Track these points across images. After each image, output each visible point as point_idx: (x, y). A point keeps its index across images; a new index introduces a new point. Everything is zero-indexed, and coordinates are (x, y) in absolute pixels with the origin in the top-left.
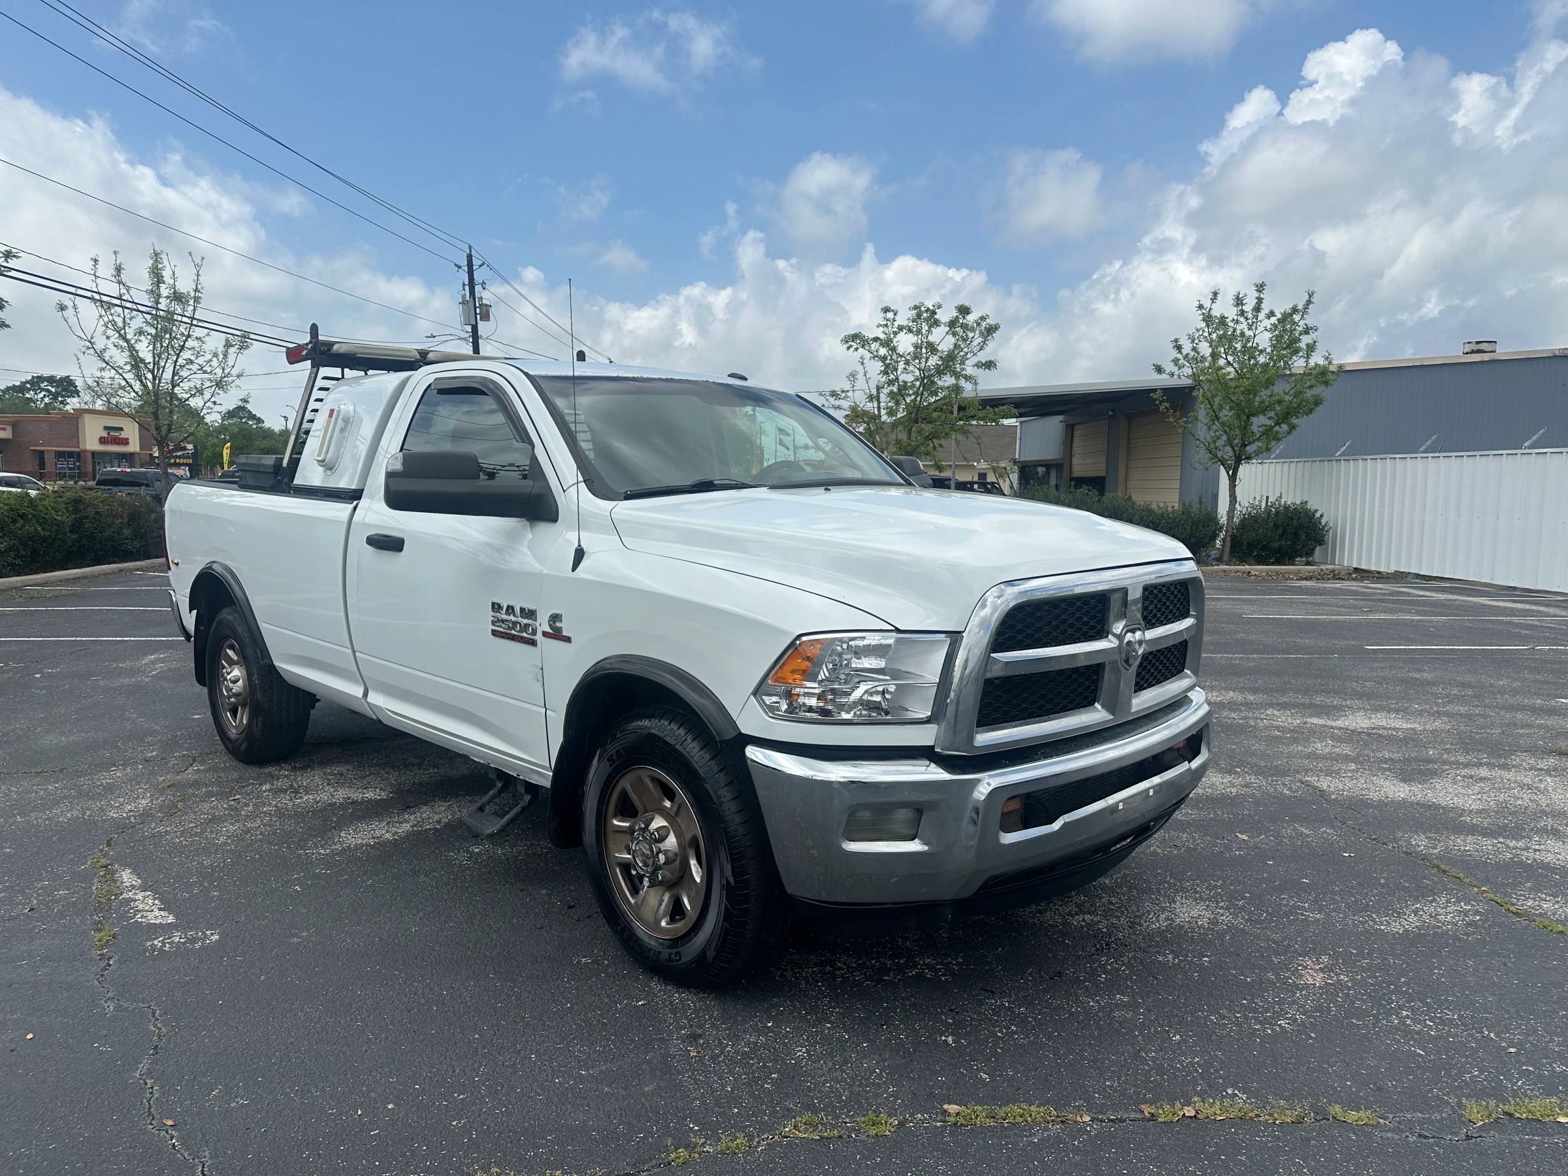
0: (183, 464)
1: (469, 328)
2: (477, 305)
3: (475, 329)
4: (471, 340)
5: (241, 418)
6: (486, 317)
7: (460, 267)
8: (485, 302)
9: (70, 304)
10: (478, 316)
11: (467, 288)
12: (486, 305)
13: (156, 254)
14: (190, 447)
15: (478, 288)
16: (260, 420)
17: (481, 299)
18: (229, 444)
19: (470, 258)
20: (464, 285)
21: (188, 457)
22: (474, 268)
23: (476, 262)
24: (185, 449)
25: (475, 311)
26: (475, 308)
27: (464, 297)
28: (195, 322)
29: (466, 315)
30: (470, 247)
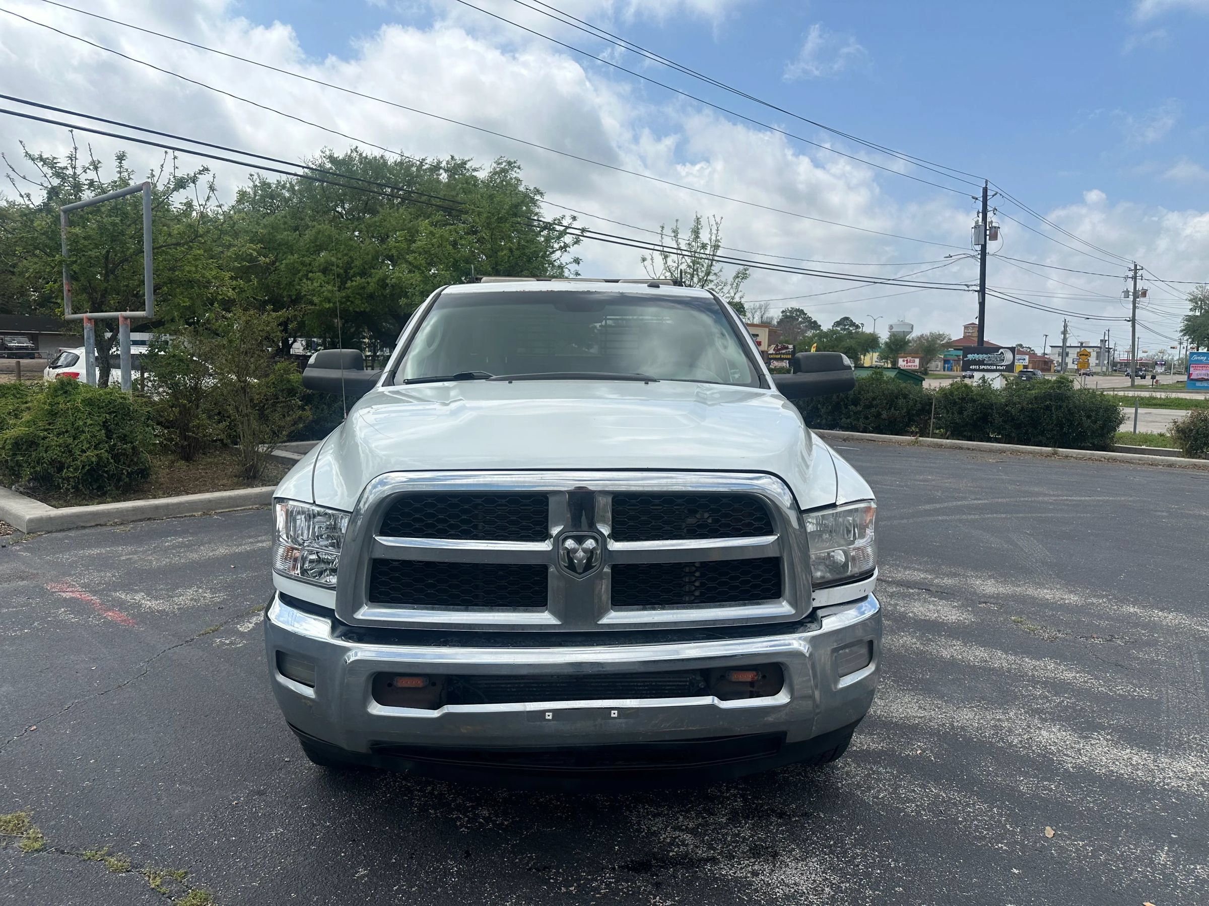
0: (786, 359)
1: (979, 248)
2: (988, 228)
3: (984, 247)
4: (979, 256)
5: (845, 325)
6: (994, 237)
7: (977, 199)
8: (994, 225)
9: (649, 258)
10: (988, 237)
11: (981, 215)
12: (995, 227)
13: (698, 219)
14: (791, 346)
15: (990, 215)
16: (857, 327)
17: (992, 222)
18: (815, 345)
19: (985, 190)
20: (978, 213)
21: (789, 354)
22: (988, 198)
23: (990, 193)
24: (787, 348)
25: (985, 232)
26: (986, 230)
27: (977, 222)
28: (716, 258)
29: (977, 235)
30: (986, 182)
